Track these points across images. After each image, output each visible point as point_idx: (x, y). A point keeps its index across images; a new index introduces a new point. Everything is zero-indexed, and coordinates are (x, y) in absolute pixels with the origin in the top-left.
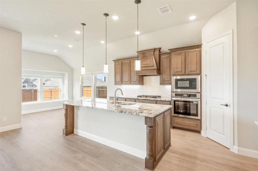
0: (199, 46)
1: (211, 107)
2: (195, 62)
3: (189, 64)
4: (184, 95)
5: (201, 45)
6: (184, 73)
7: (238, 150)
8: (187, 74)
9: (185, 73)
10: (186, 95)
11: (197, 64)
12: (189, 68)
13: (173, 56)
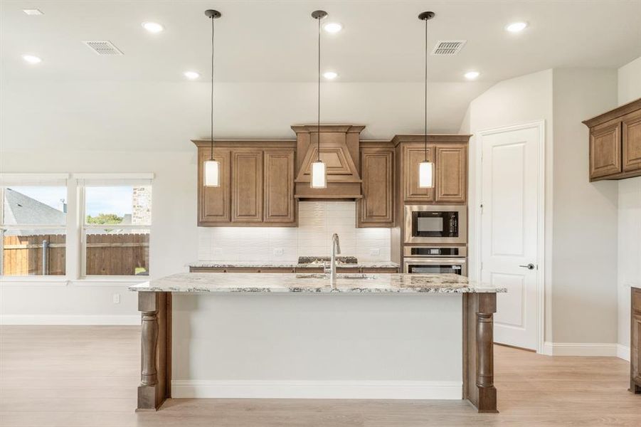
0: (464, 140)
1: (492, 273)
2: (456, 173)
3: (443, 177)
4: (433, 251)
5: (468, 137)
6: (431, 199)
7: (554, 349)
8: (438, 202)
9: (435, 199)
10: (436, 252)
11: (459, 179)
12: (443, 188)
13: (407, 153)
